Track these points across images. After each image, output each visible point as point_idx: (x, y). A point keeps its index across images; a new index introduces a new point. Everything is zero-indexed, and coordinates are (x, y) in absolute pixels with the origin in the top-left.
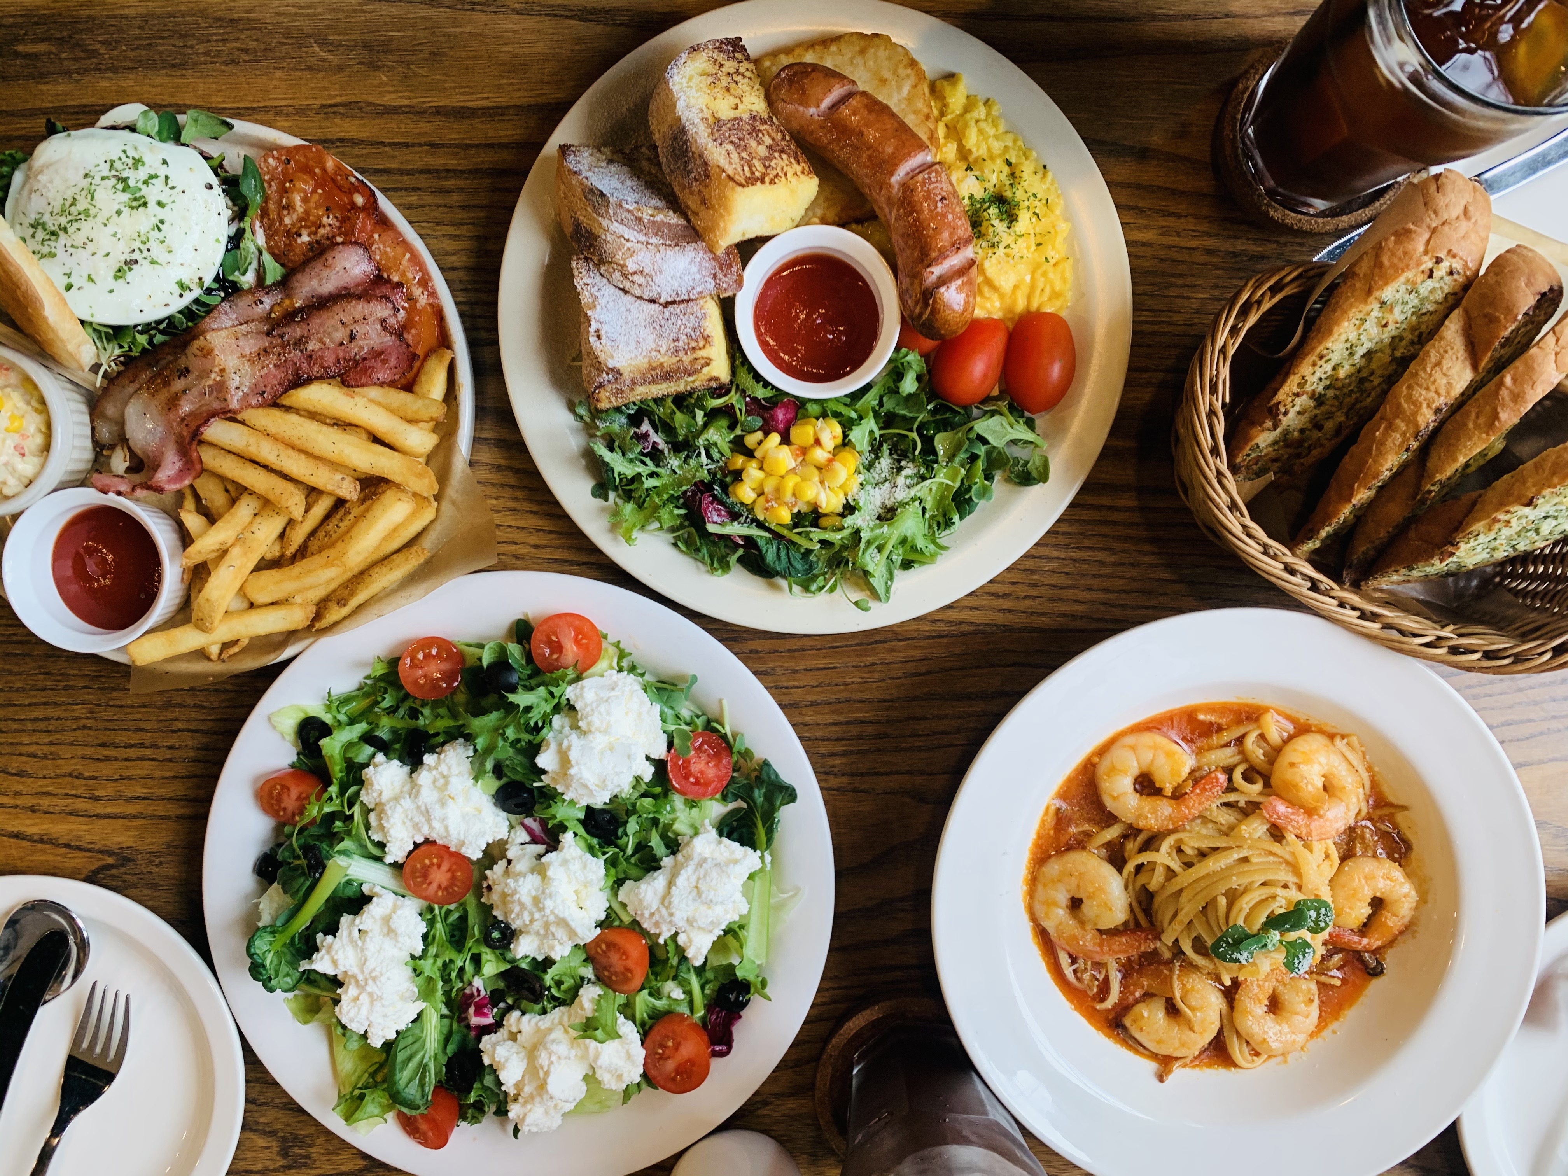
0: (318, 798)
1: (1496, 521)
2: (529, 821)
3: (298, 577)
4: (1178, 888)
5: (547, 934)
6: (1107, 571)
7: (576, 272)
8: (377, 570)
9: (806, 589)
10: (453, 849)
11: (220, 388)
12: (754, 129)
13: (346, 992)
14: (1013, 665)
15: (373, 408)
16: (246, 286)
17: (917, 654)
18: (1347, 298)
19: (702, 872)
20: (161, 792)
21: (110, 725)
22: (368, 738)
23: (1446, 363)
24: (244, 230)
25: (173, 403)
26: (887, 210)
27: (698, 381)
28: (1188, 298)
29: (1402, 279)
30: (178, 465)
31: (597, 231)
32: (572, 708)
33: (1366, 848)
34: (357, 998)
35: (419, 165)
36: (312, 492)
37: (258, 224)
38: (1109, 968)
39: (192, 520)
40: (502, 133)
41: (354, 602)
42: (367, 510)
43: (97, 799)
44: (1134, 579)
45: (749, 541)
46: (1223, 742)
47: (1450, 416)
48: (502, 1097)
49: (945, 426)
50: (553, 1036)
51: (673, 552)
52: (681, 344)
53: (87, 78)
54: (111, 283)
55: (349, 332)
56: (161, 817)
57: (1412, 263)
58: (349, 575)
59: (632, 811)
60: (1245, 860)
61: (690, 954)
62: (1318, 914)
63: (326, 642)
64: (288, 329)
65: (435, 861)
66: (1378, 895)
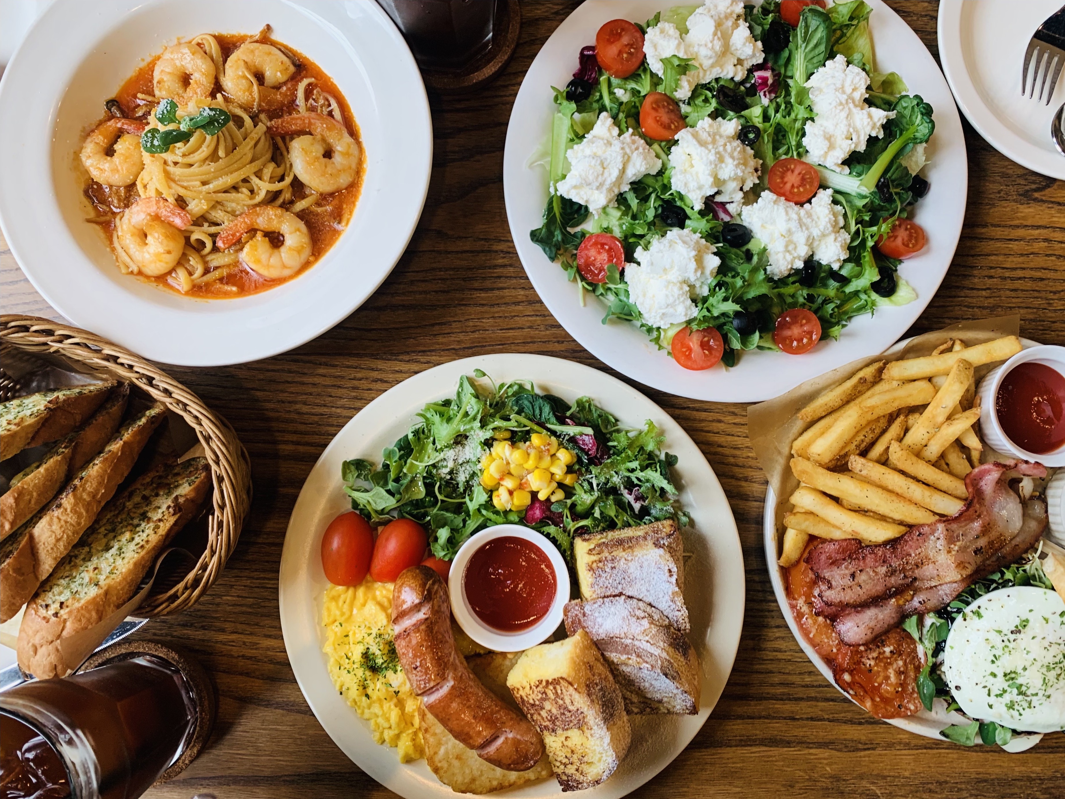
0: (881, 236)
1: (17, 425)
2: (727, 219)
3: (894, 400)
4: (253, 164)
5: (714, 136)
6: (301, 398)
7: (687, 620)
8: (836, 404)
9: (521, 387)
10: (783, 198)
11: (951, 539)
12: (554, 723)
13: (862, 95)
14: (370, 330)
15: (838, 523)
16: (932, 614)
17: (441, 339)
18: (122, 589)
19: (600, 180)
20: (999, 244)
21: (1036, 294)
22: (844, 281)
23: (52, 540)
24: (933, 656)
25: (986, 529)
26: (457, 661)
27: (598, 538)
28: (238, 596)
29: (83, 602)
30: (983, 483)
31: (671, 650)
32: (694, 301)
33: (117, 192)
34: (854, 90)
35: (803, 704)
36: (884, 461)
37: (922, 661)
38: (304, 108)
39: (973, 442)
40: (741, 726)
41: (855, 380)
42: (843, 448)
43: (1045, 240)
44: (282, 391)
45: (562, 421)
46: (219, 270)
47: (50, 502)
48: (749, 18)
49: (418, 504)
50: (711, 61)
51: (618, 415)
52: (610, 565)
53: (1049, 773)
54: (1030, 616)
55: (856, 580)
56: (999, 226)
57: (75, 612)
58: (857, 401)
59: (651, 225)
60: (204, 183)
61: (610, 121)
62: (152, 142)
63: (875, 351)
64: (900, 582)
65: (796, 190)
66: (109, 158)
